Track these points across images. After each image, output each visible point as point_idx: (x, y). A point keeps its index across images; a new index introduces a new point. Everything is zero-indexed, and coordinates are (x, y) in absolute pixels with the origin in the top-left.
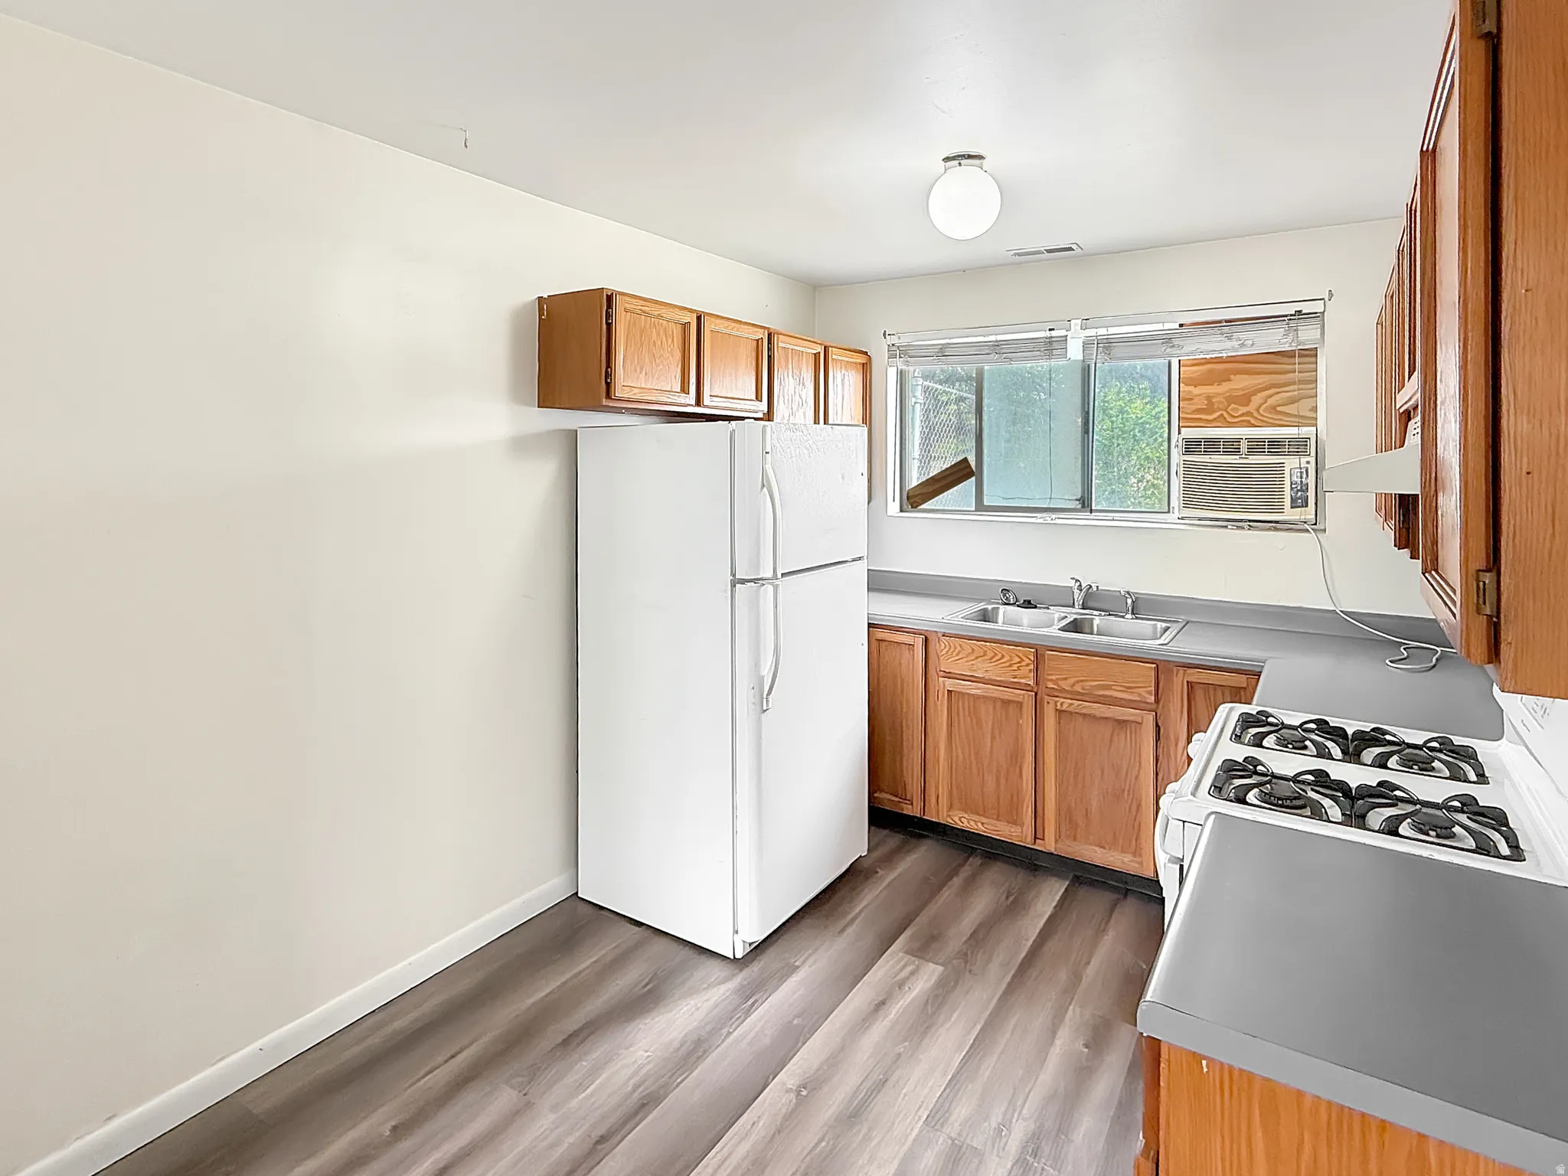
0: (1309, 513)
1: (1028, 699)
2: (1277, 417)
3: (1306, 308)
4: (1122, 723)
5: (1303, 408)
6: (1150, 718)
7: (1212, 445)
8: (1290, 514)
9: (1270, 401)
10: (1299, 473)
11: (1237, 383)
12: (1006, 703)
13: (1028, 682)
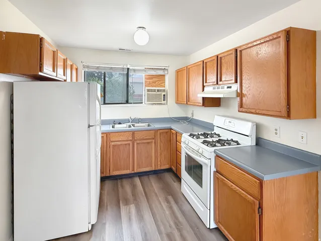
0: (165, 102)
1: (131, 143)
2: (160, 86)
4: (148, 143)
5: (163, 84)
6: (154, 141)
7: (152, 91)
8: (163, 102)
9: (159, 83)
10: (164, 95)
11: (154, 80)
12: (126, 144)
13: (131, 139)
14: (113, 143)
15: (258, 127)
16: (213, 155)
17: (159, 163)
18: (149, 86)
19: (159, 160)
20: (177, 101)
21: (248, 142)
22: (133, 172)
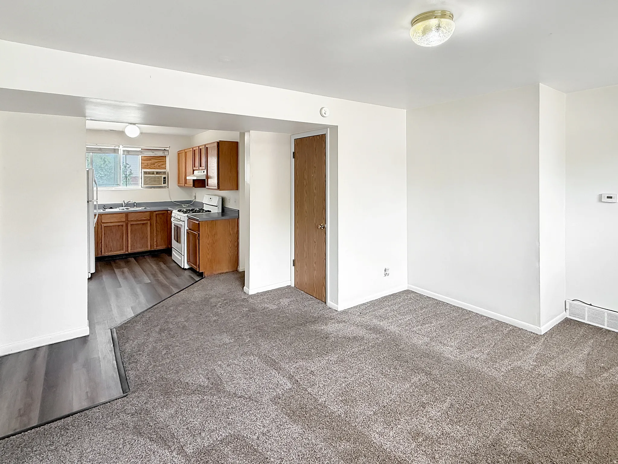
0: (166, 185)
1: (124, 224)
2: (159, 167)
3: (166, 149)
4: (143, 224)
5: (163, 166)
6: (149, 222)
7: (149, 173)
8: (163, 185)
9: (159, 165)
10: (165, 178)
11: (153, 161)
12: (119, 226)
13: (125, 220)
14: (105, 225)
15: (223, 200)
16: (187, 218)
17: (155, 243)
18: (147, 168)
19: (155, 240)
20: (179, 183)
21: (216, 210)
22: (127, 253)
